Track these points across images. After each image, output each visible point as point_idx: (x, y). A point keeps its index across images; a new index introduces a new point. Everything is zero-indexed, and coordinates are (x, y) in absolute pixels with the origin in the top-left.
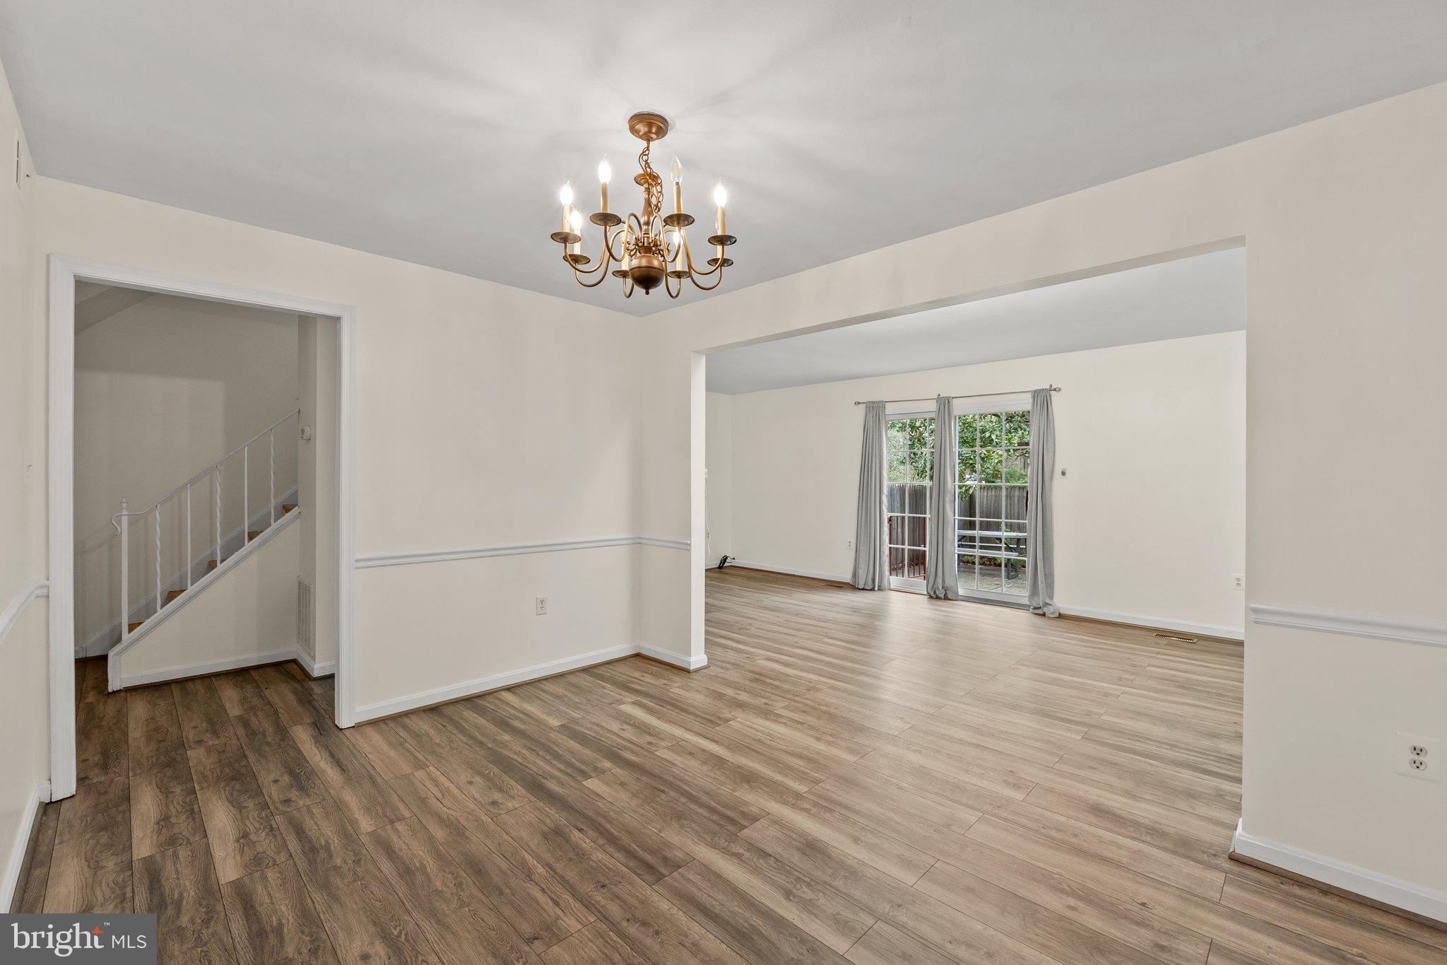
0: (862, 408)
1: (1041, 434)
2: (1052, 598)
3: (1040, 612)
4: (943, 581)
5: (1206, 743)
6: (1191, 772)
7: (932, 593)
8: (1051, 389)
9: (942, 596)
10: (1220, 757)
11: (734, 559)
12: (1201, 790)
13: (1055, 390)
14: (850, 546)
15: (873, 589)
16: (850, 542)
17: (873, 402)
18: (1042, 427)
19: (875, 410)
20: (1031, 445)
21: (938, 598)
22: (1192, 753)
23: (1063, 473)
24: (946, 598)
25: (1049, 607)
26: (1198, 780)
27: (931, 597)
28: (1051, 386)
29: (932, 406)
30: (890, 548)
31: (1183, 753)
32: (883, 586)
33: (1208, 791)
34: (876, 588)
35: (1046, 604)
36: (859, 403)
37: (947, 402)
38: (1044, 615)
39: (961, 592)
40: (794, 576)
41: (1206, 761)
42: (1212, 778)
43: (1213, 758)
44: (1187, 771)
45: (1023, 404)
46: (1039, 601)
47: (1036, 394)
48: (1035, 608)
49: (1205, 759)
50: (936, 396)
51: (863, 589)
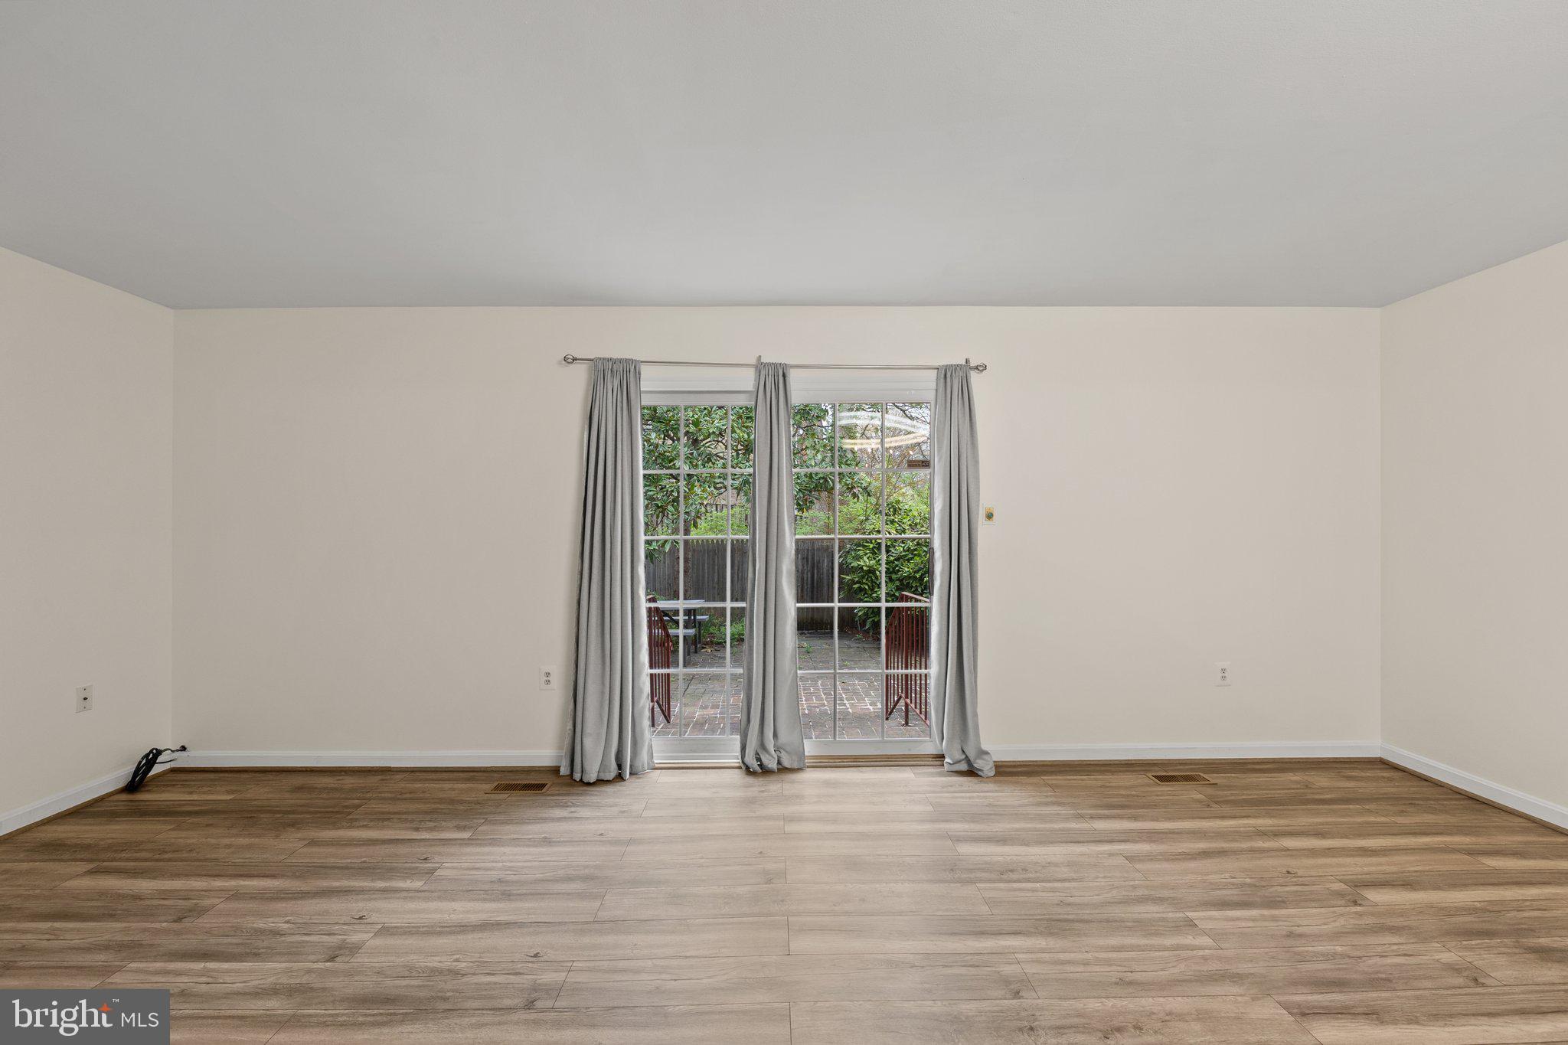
2: (978, 738)
3: (964, 768)
7: (754, 765)
8: (969, 367)
9: (776, 767)
11: (183, 749)
14: (548, 682)
15: (620, 778)
16: (548, 674)
19: (616, 377)
21: (765, 771)
24: (783, 770)
27: (748, 771)
28: (967, 361)
29: (747, 380)
30: (651, 675)
32: (638, 764)
34: (628, 773)
36: (575, 359)
37: (777, 375)
39: (810, 748)
48: (954, 762)
50: (754, 362)
51: (600, 782)
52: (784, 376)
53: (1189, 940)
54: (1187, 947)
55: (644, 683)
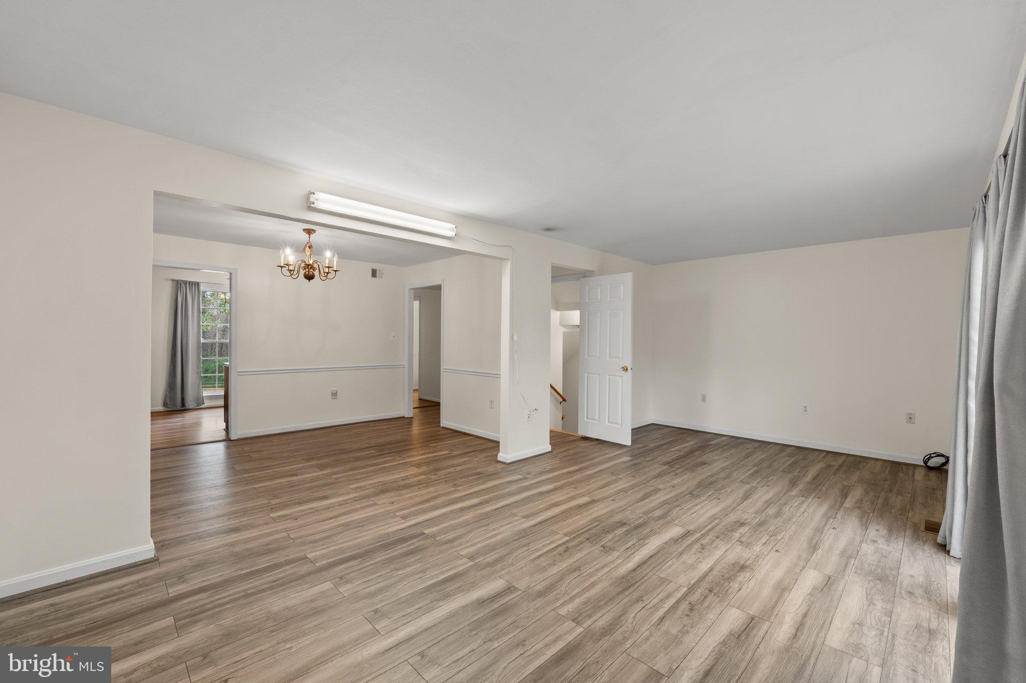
5: (228, 620)
6: (213, 582)
10: (204, 612)
12: (196, 573)
22: (227, 599)
26: (205, 579)
31: (235, 593)
33: (191, 575)
41: (212, 599)
42: (195, 587)
43: (209, 606)
44: (215, 581)
49: (214, 601)
53: (471, 550)
54: (471, 546)
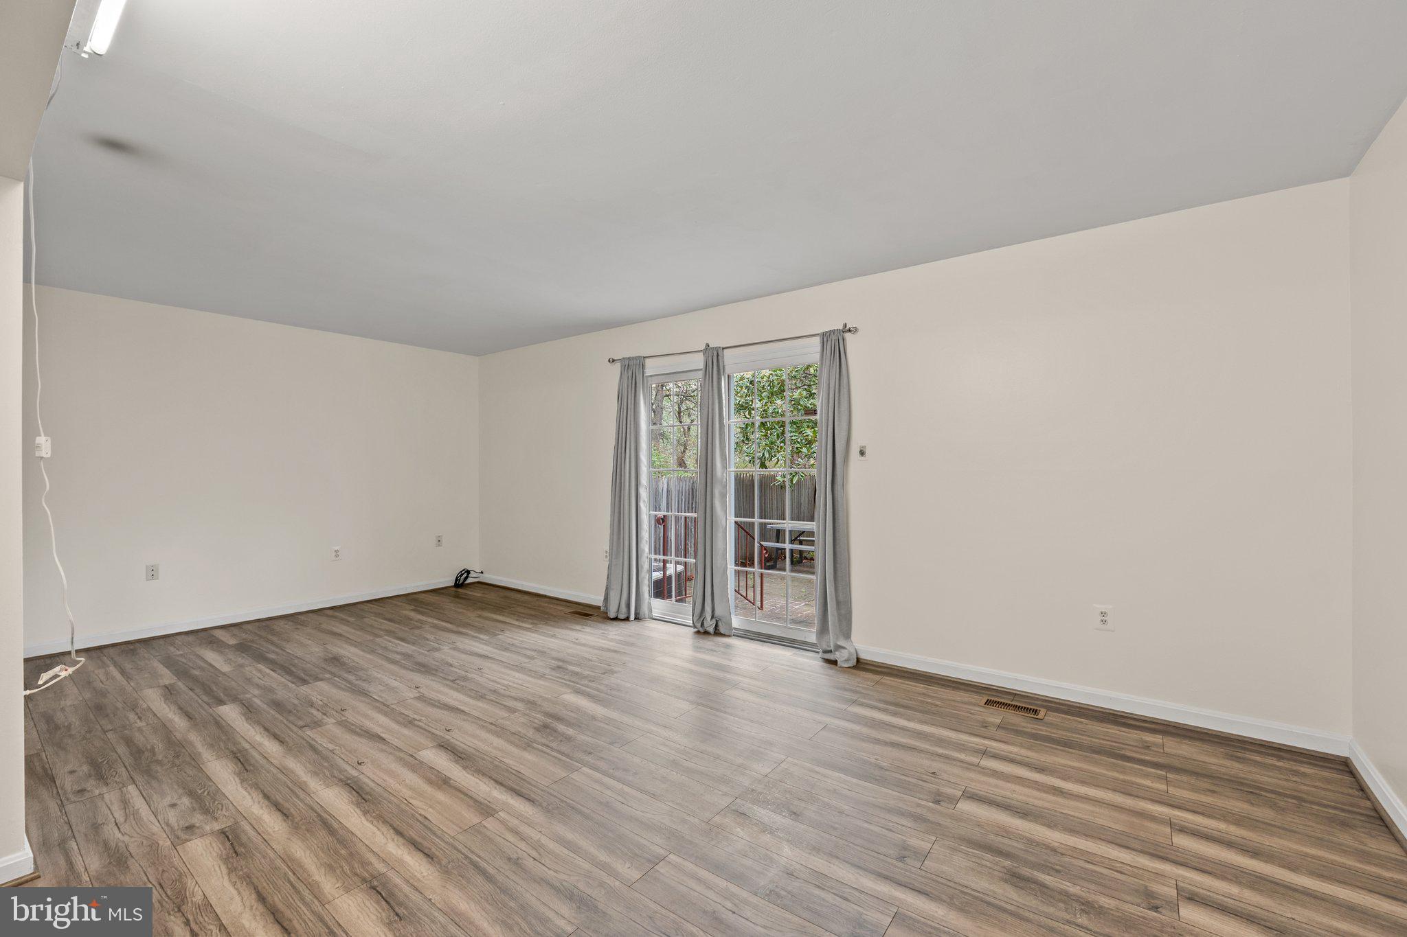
0: (617, 367)
1: (831, 396)
2: (848, 636)
3: (828, 656)
4: (713, 611)
7: (699, 626)
8: (846, 330)
9: (711, 630)
11: (482, 572)
13: (849, 331)
15: (627, 619)
17: (629, 359)
18: (832, 385)
19: (632, 369)
20: (818, 412)
21: (706, 633)
23: (862, 453)
24: (717, 633)
25: (843, 651)
27: (698, 631)
28: (845, 325)
29: (698, 361)
32: (641, 613)
34: (632, 617)
35: (838, 647)
36: (614, 361)
37: (715, 354)
38: (834, 663)
39: (736, 622)
40: (545, 596)
45: (811, 352)
46: (831, 639)
47: (825, 337)
48: (825, 652)
50: (703, 347)
51: (616, 619)
52: (718, 355)
55: (644, 563)
